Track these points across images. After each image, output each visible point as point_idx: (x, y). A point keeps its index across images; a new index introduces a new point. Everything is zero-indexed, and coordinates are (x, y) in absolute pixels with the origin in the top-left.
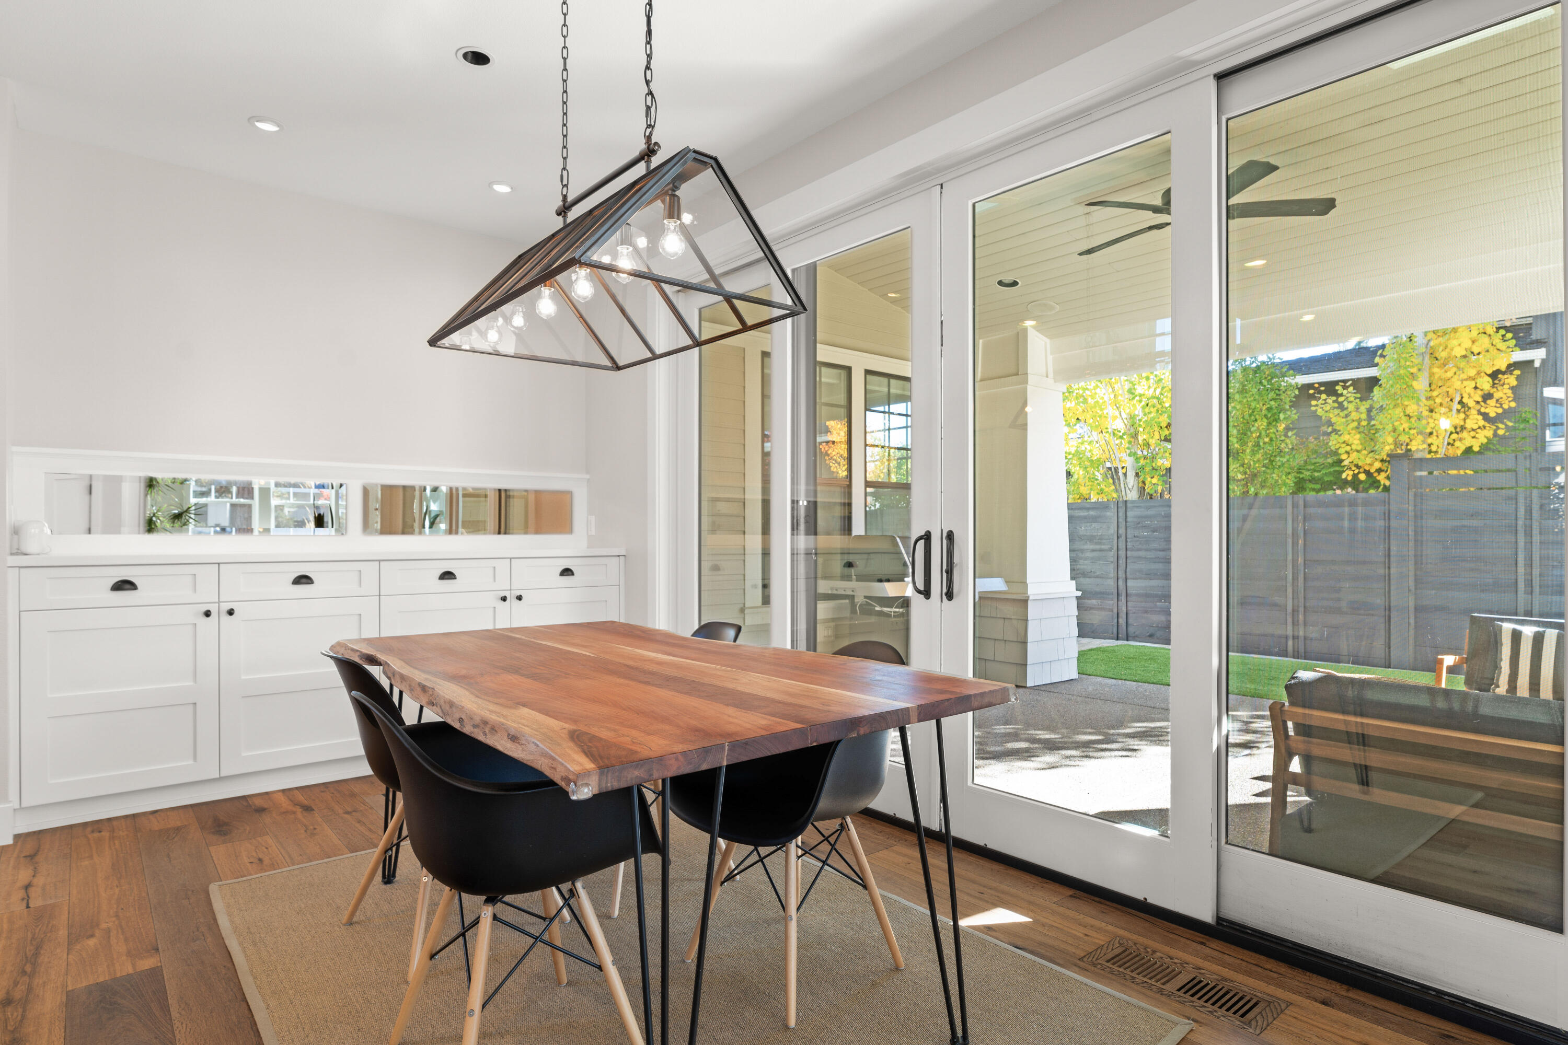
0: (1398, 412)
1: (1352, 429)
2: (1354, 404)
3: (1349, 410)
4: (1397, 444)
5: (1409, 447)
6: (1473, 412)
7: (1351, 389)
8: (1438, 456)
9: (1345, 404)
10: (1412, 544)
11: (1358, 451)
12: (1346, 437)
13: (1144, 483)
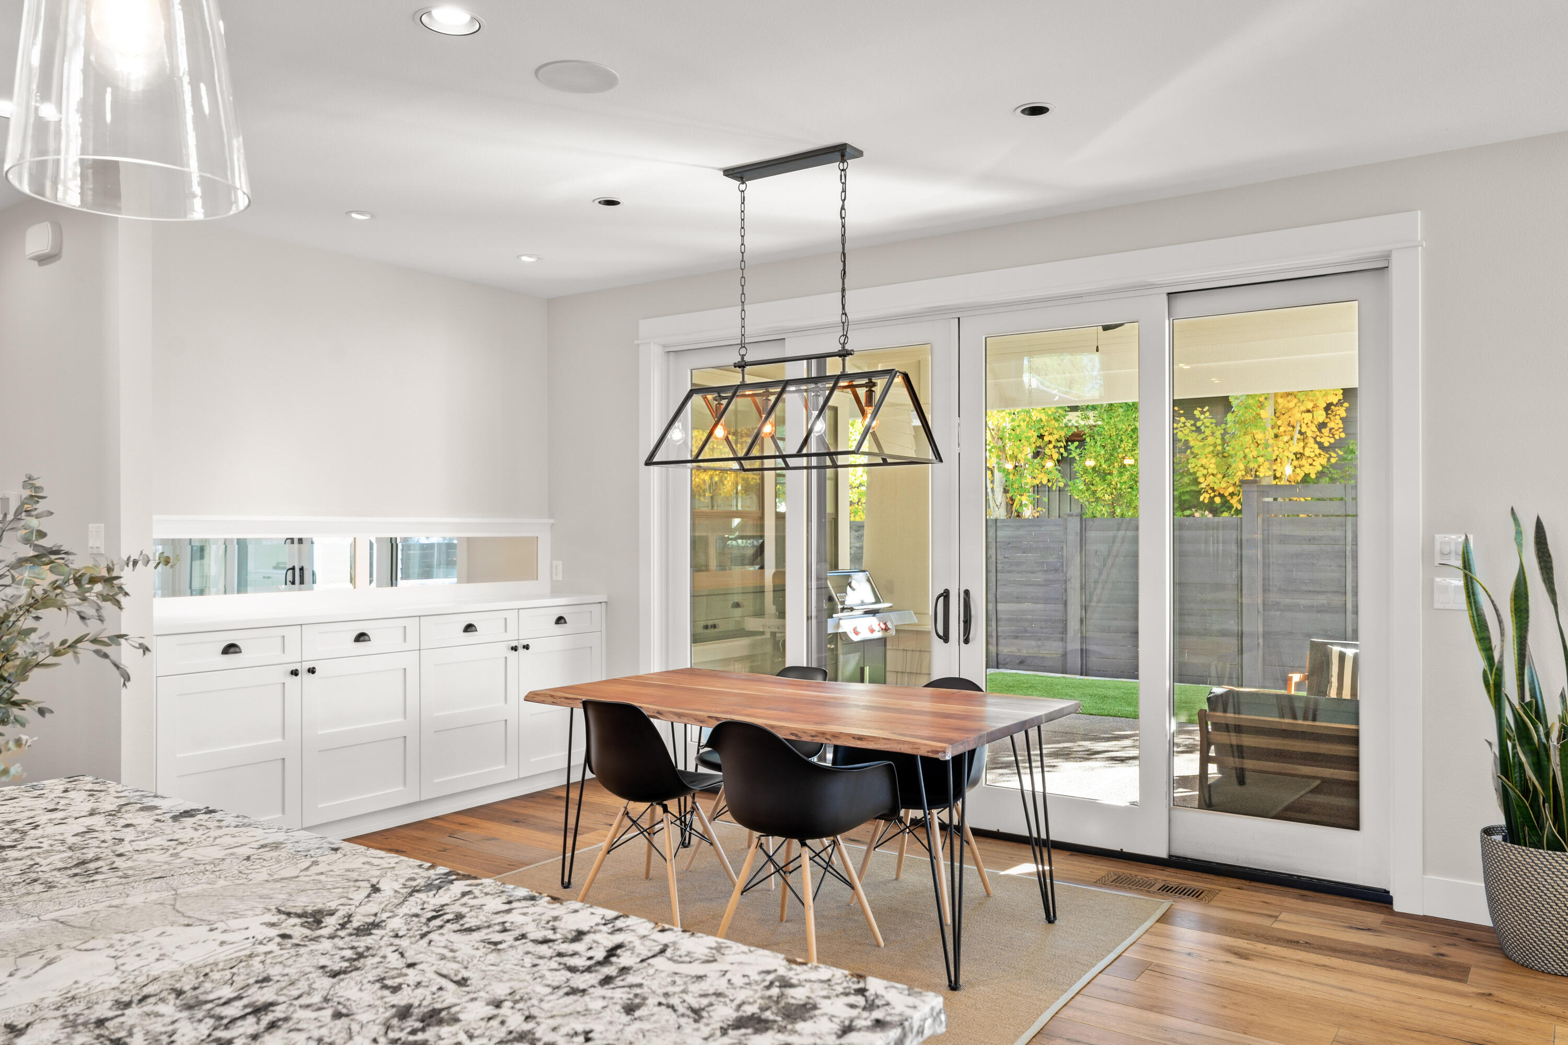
0: (1248, 438)
1: (1208, 453)
2: (1210, 428)
3: (1206, 434)
4: (1248, 470)
5: (1258, 473)
6: (1311, 441)
7: (1207, 414)
8: (1282, 483)
9: (1202, 428)
10: (1260, 567)
11: (1213, 475)
12: (1203, 461)
13: (1012, 499)
